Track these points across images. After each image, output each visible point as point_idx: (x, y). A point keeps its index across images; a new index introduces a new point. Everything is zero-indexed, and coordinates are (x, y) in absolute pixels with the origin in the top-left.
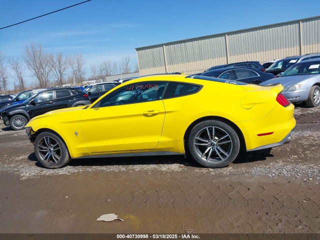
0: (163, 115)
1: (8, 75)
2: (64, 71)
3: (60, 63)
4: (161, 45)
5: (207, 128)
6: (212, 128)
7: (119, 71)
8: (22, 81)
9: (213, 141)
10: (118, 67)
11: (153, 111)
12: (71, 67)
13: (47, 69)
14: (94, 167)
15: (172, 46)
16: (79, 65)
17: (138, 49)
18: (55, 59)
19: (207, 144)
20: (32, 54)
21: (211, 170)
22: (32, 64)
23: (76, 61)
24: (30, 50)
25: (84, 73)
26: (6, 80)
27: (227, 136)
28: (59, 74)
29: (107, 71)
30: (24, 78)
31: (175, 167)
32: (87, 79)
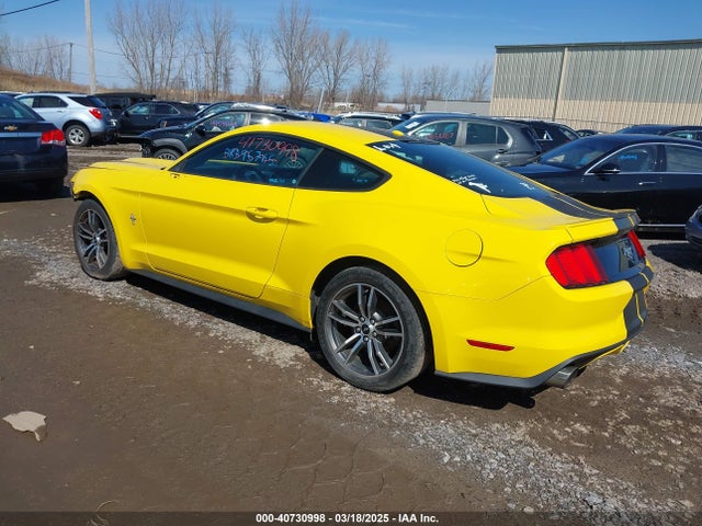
0: (282, 226)
1: (237, 62)
2: (344, 71)
3: (339, 52)
4: (560, 48)
5: (359, 285)
6: (370, 289)
7: (460, 91)
8: (258, 81)
9: (368, 322)
10: (461, 83)
11: (266, 210)
12: (360, 66)
13: (311, 62)
14: (158, 298)
15: (586, 54)
16: (379, 65)
17: (500, 49)
18: (332, 44)
19: (354, 325)
20: (289, 25)
21: (347, 387)
22: (284, 45)
23: (373, 55)
24: (288, 16)
25: (383, 84)
26: (231, 71)
27: (396, 319)
28: (332, 76)
29: (434, 90)
30: (264, 75)
31: (286, 353)
32: (391, 98)
